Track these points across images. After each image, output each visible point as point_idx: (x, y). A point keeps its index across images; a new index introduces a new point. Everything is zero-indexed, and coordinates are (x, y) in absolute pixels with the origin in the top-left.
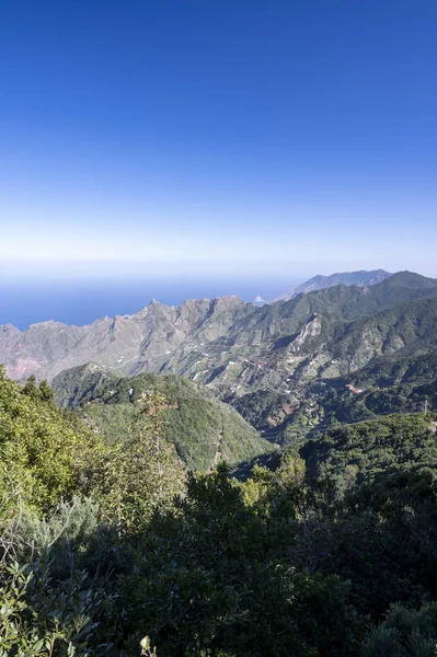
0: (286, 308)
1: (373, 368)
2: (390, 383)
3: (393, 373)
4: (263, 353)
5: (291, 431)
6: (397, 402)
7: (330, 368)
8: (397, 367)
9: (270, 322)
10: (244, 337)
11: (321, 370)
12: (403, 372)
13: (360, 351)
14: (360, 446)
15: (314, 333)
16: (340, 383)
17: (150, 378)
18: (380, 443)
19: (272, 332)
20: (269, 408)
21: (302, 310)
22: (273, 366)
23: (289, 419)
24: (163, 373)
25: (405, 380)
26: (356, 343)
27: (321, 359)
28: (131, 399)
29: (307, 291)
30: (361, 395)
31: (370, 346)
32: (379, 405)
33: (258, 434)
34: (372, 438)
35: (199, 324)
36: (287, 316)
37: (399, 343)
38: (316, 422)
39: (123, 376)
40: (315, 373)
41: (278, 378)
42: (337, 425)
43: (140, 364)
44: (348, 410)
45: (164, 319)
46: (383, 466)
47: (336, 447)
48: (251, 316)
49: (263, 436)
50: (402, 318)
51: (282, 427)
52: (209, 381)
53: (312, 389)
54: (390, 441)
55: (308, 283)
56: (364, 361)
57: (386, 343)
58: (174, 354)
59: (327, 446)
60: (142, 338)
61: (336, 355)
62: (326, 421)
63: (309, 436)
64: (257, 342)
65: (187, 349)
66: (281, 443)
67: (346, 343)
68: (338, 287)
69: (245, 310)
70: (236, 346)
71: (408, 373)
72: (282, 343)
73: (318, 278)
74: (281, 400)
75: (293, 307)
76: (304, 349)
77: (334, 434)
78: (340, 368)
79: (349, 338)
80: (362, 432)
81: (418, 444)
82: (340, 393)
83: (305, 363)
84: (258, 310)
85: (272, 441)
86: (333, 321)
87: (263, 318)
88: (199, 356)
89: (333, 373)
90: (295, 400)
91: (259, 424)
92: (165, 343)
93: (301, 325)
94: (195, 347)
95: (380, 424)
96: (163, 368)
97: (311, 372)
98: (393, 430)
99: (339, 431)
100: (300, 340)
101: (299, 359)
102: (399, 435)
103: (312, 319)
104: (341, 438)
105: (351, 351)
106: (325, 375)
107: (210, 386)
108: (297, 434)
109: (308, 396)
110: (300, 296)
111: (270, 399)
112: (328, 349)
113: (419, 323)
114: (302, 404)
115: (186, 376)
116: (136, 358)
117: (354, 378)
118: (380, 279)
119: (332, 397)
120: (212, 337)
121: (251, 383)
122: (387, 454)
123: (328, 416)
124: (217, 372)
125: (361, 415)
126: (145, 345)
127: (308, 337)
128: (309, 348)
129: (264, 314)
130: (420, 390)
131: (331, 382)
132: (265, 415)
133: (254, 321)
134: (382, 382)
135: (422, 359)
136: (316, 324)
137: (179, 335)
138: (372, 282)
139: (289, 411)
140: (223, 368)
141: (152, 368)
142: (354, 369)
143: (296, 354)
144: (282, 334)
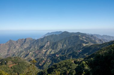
0: (42, 40)
2: (64, 54)
3: (65, 52)
4: (38, 50)
5: (45, 66)
6: (66, 57)
7: (52, 52)
8: (65, 50)
9: (39, 43)
10: (33, 47)
11: (50, 52)
12: (66, 51)
13: (58, 48)
14: (60, 67)
15: (48, 45)
16: (54, 55)
17: (10, 58)
18: (63, 66)
19: (39, 45)
20: (40, 62)
21: (46, 40)
22: (40, 53)
23: (44, 64)
24: (14, 57)
25: (67, 53)
27: (50, 50)
28: (6, 64)
29: (46, 36)
30: (59, 57)
31: (60, 47)
32: (62, 58)
33: (37, 68)
34: (62, 65)
35: (22, 44)
36: (42, 41)
37: (65, 46)
38: (50, 63)
39: (3, 58)
40: (49, 53)
41: (41, 55)
42: (54, 64)
43: (7, 55)
44: (56, 60)
45: (13, 44)
46: (64, 71)
47: (55, 68)
48: (34, 42)
49: (38, 68)
50: (65, 41)
51: (43, 65)
52: (25, 57)
53: (49, 57)
54: (66, 66)
55: (47, 34)
56: (59, 50)
57: (63, 46)
58: (16, 52)
59: (53, 68)
60: (8, 49)
61: (53, 49)
62: (52, 63)
63: (49, 67)
64: (36, 47)
65: (20, 50)
66: (42, 69)
68: (53, 35)
69: (33, 41)
70: (31, 49)
71: (67, 51)
72: (42, 47)
73: (48, 33)
74: (42, 60)
75: (44, 39)
76: (46, 48)
78: (54, 52)
79: (56, 45)
80: (60, 64)
81: (71, 65)
82: (54, 57)
83: (47, 51)
84: (36, 40)
85: (41, 69)
86: (52, 42)
87: (37, 42)
88: (23, 52)
89: (53, 53)
90: (45, 59)
91: (38, 65)
92: (14, 50)
93: (46, 43)
94: (22, 50)
95: (63, 62)
96: (14, 55)
97: (48, 53)
98: (66, 63)
99: (55, 65)
100: (46, 46)
101: (45, 50)
102: (67, 64)
103: (48, 42)
104: (56, 66)
105: (56, 48)
106: (51, 53)
107: (26, 58)
108: (46, 67)
109: (48, 58)
110: (45, 37)
111: (39, 60)
112: (51, 48)
113: (69, 41)
114: (47, 60)
115: (20, 56)
116: (6, 53)
117: (57, 53)
118: (61, 33)
119: (53, 58)
120: (25, 47)
121: (35, 57)
122: (65, 68)
123: (52, 62)
124: (27, 55)
125: (59, 61)
126: (9, 50)
127: (47, 46)
128: (48, 48)
129: (37, 41)
130: (70, 55)
131: (52, 55)
132: (39, 63)
133: (35, 43)
134: (62, 54)
135: (70, 48)
136: (49, 43)
137: (17, 47)
138: (59, 34)
139: (44, 62)
140: (28, 54)
141: (11, 55)
142: (57, 52)
143: (45, 49)
144: (41, 45)
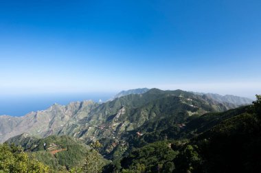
0: (112, 104)
1: (146, 125)
2: (152, 130)
3: (153, 127)
4: (103, 123)
5: (116, 154)
6: (155, 137)
7: (130, 126)
8: (154, 124)
9: (105, 110)
10: (95, 117)
11: (126, 127)
12: (156, 126)
13: (140, 119)
14: (144, 157)
15: (123, 113)
16: (134, 132)
17: (54, 138)
18: (152, 154)
19: (106, 113)
20: (107, 145)
21: (118, 104)
22: (107, 128)
23: (115, 149)
24: (60, 135)
25: (157, 129)
26: (139, 116)
27: (126, 123)
28: (45, 148)
29: (119, 97)
30: (142, 136)
31: (144, 117)
32: (149, 139)
33: (102, 157)
34: (148, 152)
35: (76, 113)
36: (112, 107)
37: (154, 115)
38: (126, 149)
39: (41, 138)
40: (124, 129)
41: (110, 133)
42: (134, 149)
43: (49, 132)
44: (138, 142)
45: (60, 111)
46: (153, 163)
47: (135, 158)
48: (97, 108)
49: (104, 157)
50: (155, 105)
51: (112, 153)
52: (81, 136)
53: (123, 136)
54: (155, 153)
55: (120, 94)
56: (142, 123)
57: (150, 115)
58: (65, 126)
59: (132, 158)
60: (50, 120)
61: (132, 121)
62: (130, 148)
63: (123, 155)
64: (100, 118)
65: (71, 123)
66: (112, 159)
67: (135, 116)
68: (131, 95)
69: (95, 106)
70: (92, 120)
71: (159, 126)
72: (111, 118)
73: (123, 92)
74: (112, 141)
75: (114, 103)
76: (120, 120)
77: (134, 153)
78: (134, 126)
79: (136, 114)
80: (144, 151)
81: (165, 153)
82: (134, 136)
83: (120, 125)
84: (100, 105)
85: (109, 159)
86: (130, 108)
87: (103, 108)
88: (76, 126)
89: (131, 128)
90: (117, 141)
91: (103, 152)
92: (61, 122)
93: (118, 110)
94: (74, 122)
95: (150, 147)
96: (60, 132)
97: (123, 129)
98: (156, 148)
99: (136, 152)
100: (118, 116)
101: (117, 124)
102: (158, 150)
103: (122, 108)
104: (136, 154)
105: (137, 119)
106: (128, 130)
107: (81, 138)
108: (118, 155)
109: (122, 139)
110: (117, 99)
111: (107, 141)
112: (129, 119)
113: (160, 107)
114: (120, 142)
115: (70, 135)
116: (47, 129)
117: (140, 130)
118: (146, 91)
119: (131, 138)
120: (81, 117)
121: (99, 135)
122: (154, 159)
123: (130, 146)
124: (84, 132)
125: (143, 144)
126: (51, 123)
127: (121, 115)
128: (121, 119)
129: (103, 106)
130: (163, 132)
131: (131, 132)
132: (105, 148)
133: (99, 110)
134: (149, 130)
135: (162, 120)
136: (123, 110)
137: (67, 117)
138: (143, 92)
139: (115, 146)
140: (86, 130)
141: (54, 133)
142: (138, 126)
143: (116, 122)
144: (110, 114)
